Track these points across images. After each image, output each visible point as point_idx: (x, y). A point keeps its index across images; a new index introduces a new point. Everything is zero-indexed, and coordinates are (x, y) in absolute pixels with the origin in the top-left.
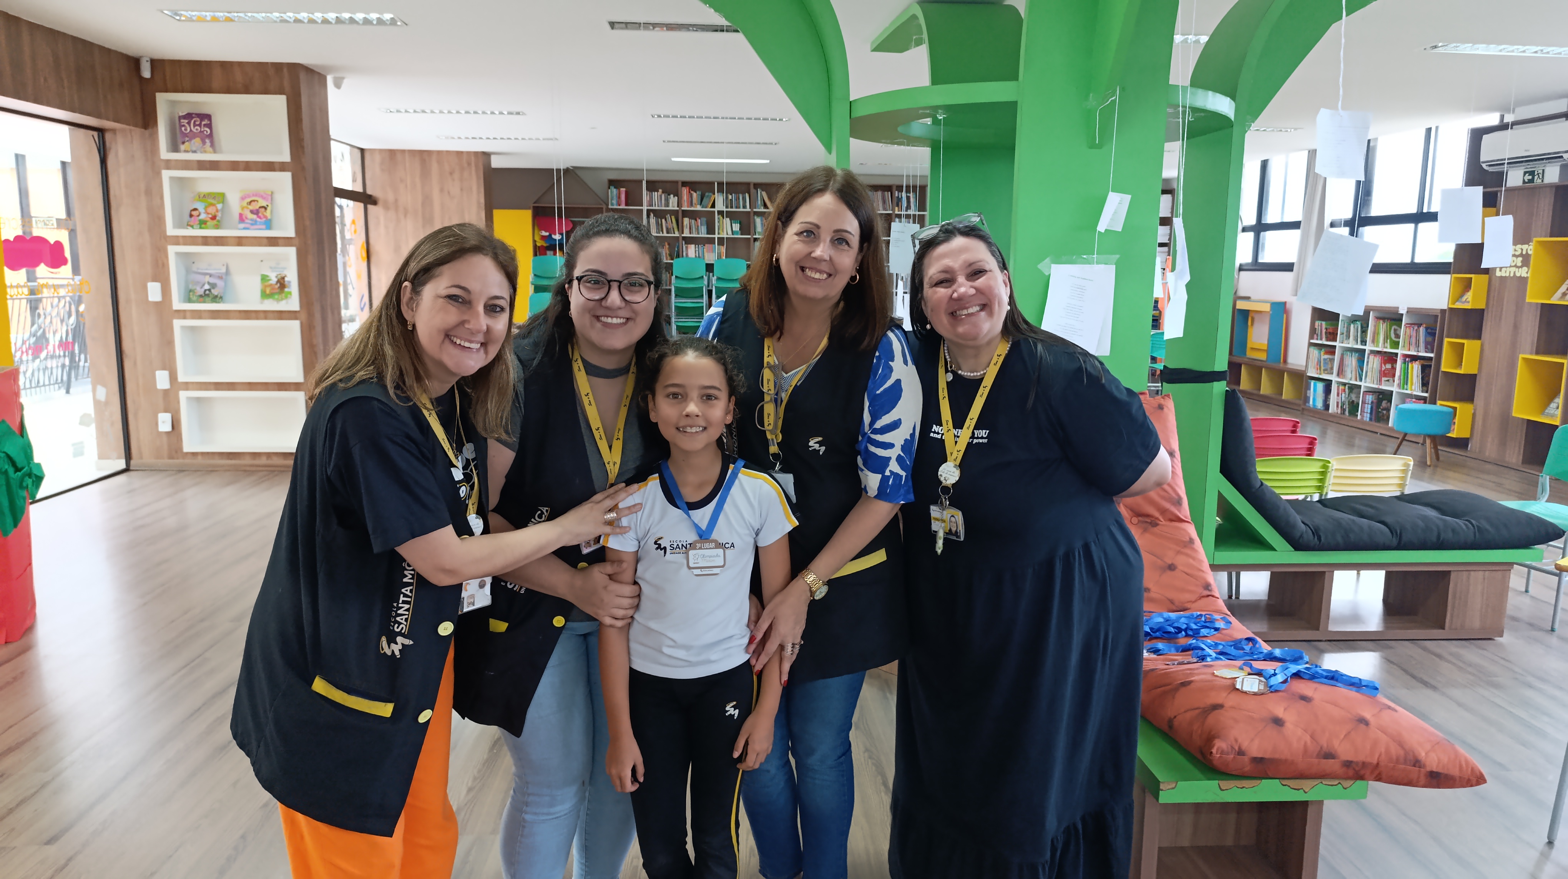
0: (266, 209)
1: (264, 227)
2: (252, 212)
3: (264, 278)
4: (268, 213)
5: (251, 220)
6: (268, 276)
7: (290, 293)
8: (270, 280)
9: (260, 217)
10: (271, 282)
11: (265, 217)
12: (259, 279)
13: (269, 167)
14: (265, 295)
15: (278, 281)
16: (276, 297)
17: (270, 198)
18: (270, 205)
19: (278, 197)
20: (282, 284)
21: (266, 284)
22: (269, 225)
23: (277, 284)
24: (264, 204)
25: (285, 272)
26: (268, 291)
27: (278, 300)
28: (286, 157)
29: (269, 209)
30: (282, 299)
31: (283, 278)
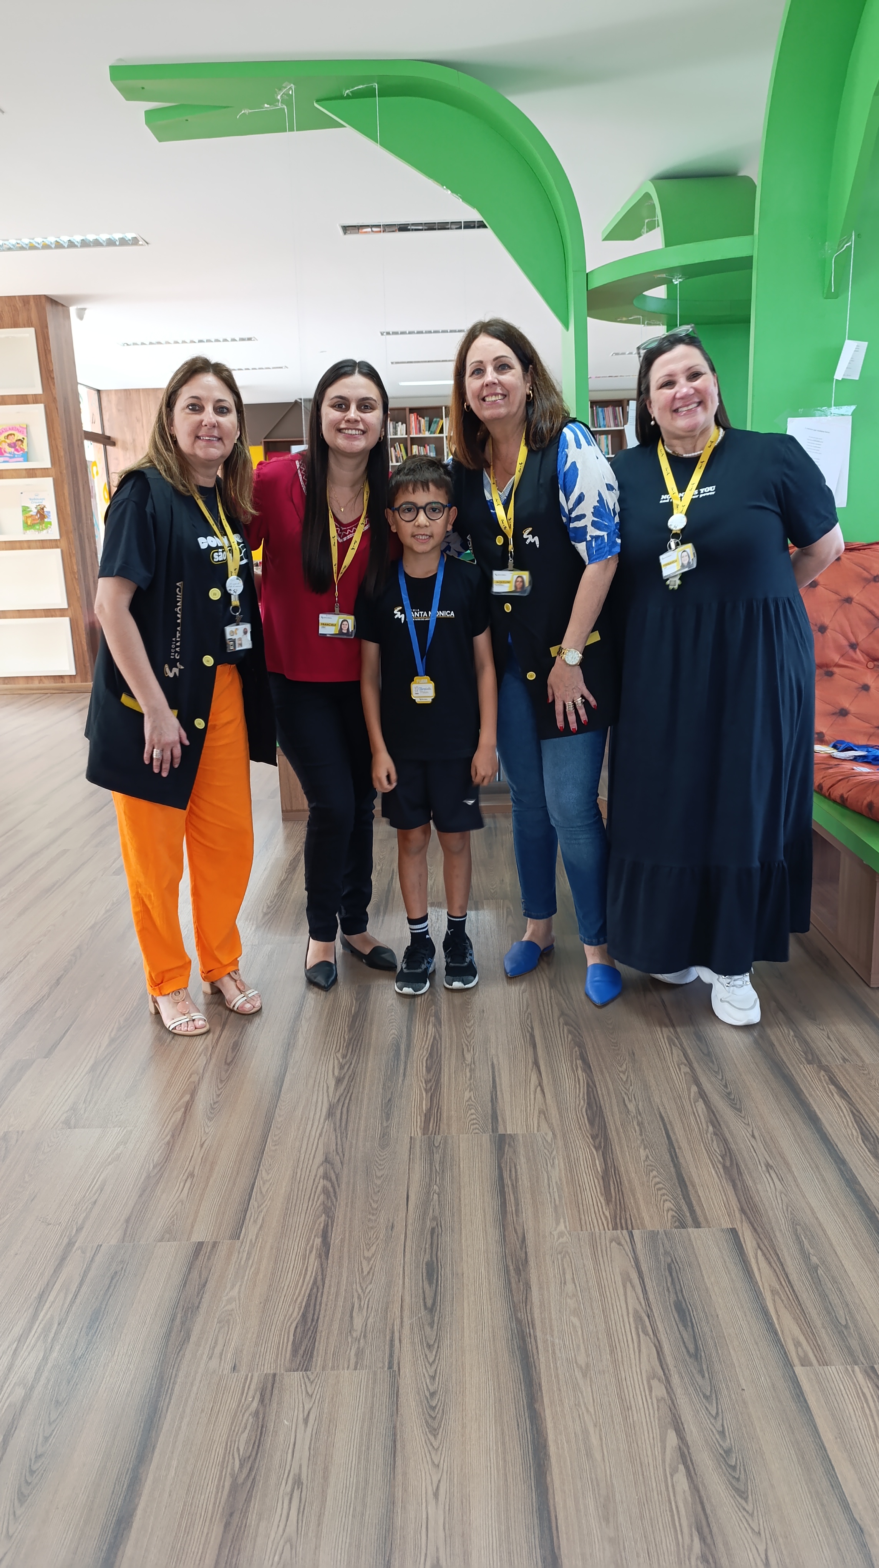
0: (22, 442)
1: (21, 459)
2: (10, 445)
3: (25, 509)
4: (25, 446)
5: (10, 453)
6: (28, 508)
7: (50, 523)
8: (31, 511)
9: (17, 450)
10: (31, 513)
11: (22, 450)
12: (21, 510)
13: (23, 400)
14: (27, 526)
15: (38, 512)
16: (37, 527)
17: (25, 431)
18: (25, 438)
19: (33, 430)
20: (42, 514)
21: (27, 515)
22: (26, 458)
23: (37, 515)
24: (20, 437)
25: (44, 503)
26: (29, 523)
27: (40, 530)
28: (38, 390)
29: (25, 441)
30: (43, 529)
31: (43, 509)
